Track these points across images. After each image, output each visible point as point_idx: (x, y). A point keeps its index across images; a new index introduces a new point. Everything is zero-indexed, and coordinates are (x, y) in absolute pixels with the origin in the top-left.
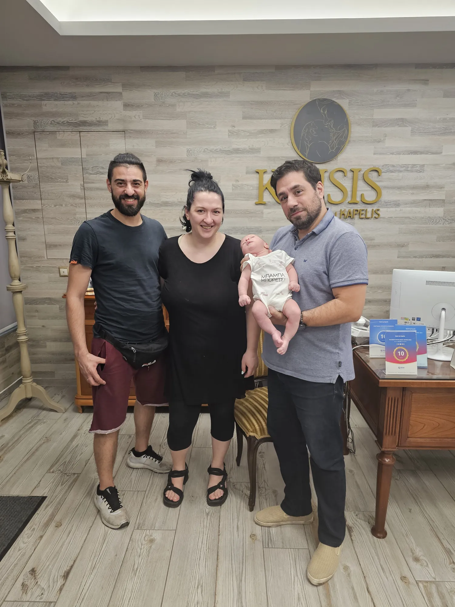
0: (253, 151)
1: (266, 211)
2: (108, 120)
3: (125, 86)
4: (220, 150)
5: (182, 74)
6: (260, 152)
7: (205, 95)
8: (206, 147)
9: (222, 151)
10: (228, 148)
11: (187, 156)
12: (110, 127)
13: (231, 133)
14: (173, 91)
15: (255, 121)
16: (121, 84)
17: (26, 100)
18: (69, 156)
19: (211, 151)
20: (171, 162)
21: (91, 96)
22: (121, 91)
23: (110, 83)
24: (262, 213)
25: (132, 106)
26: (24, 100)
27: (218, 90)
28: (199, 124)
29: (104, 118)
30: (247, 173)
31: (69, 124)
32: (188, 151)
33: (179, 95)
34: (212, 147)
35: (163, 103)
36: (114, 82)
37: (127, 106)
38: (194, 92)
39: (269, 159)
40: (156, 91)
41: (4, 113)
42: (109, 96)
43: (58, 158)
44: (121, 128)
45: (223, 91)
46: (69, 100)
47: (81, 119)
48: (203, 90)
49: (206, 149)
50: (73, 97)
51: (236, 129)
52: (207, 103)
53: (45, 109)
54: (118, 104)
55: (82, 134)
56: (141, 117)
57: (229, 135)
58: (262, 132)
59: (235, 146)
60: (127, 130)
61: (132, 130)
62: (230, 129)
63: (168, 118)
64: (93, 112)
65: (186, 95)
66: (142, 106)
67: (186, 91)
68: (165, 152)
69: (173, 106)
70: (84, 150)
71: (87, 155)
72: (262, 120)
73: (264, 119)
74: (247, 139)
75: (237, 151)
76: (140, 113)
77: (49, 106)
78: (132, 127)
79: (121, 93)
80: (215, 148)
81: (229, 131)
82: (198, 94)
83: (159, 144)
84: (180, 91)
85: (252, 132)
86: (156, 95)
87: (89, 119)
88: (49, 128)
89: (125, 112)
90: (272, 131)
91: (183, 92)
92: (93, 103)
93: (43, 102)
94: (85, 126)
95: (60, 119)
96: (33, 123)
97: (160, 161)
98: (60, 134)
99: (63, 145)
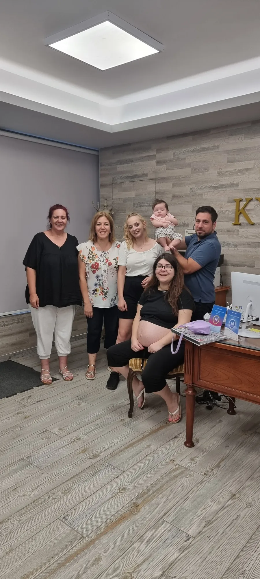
0: (234, 185)
1: (241, 230)
2: (147, 173)
3: (159, 150)
4: (211, 186)
5: (190, 138)
6: (238, 185)
7: (203, 149)
8: (202, 185)
9: (212, 187)
10: (216, 185)
11: (190, 192)
12: (148, 178)
13: (219, 173)
14: (184, 149)
15: (235, 163)
16: (156, 150)
17: (110, 166)
18: (127, 197)
19: (205, 188)
20: (180, 197)
21: (140, 159)
22: (156, 154)
23: (150, 150)
24: (238, 231)
25: (161, 162)
26: (109, 166)
27: (212, 145)
28: (199, 170)
29: (145, 172)
30: (229, 202)
31: (129, 177)
32: (191, 189)
33: (188, 152)
34: (206, 185)
35: (178, 158)
36: (153, 149)
37: (159, 163)
38: (196, 148)
39: (245, 190)
40: (174, 151)
41: (101, 174)
42: (150, 158)
43: (122, 198)
44: (153, 177)
45: (215, 145)
46: (129, 163)
47: (135, 174)
48: (202, 146)
49: (202, 186)
50: (132, 161)
51: (222, 170)
52: (205, 155)
53: (118, 170)
54: (154, 162)
55: (134, 183)
56: (165, 169)
57: (217, 176)
58: (240, 171)
59: (221, 183)
60: (157, 178)
61: (159, 178)
62: (218, 171)
63: (180, 168)
64: (140, 169)
65: (191, 151)
66: (166, 162)
67: (192, 148)
68: (177, 190)
69: (184, 159)
70: (134, 192)
71: (136, 196)
72: (241, 162)
73: (242, 161)
74: (229, 177)
75: (222, 186)
76: (165, 166)
77: (121, 168)
78: (161, 175)
79: (156, 155)
80: (208, 185)
81: (218, 173)
82: (199, 150)
83: (174, 185)
84: (188, 149)
85: (234, 171)
86: (174, 153)
87: (138, 173)
88: (119, 181)
89: (157, 166)
90: (247, 170)
91: (190, 149)
92: (141, 163)
93: (118, 166)
94: (136, 178)
95: (124, 175)
96: (112, 178)
97: (174, 197)
98: (124, 184)
99: (125, 190)
